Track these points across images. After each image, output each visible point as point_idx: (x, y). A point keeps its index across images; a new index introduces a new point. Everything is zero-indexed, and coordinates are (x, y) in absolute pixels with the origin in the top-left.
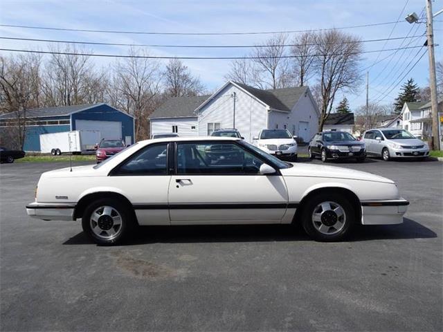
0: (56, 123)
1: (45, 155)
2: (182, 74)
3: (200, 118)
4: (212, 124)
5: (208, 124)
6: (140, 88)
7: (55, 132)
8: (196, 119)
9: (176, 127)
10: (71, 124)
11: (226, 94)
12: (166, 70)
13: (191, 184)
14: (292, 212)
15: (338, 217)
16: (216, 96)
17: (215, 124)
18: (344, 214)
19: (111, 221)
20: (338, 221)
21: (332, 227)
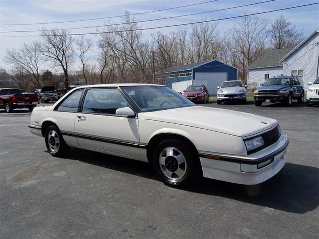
0: (184, 75)
2: (285, 29)
3: (285, 66)
4: (296, 71)
5: (292, 71)
6: (250, 45)
7: (182, 81)
8: (281, 67)
9: (268, 75)
10: (192, 76)
11: (311, 43)
12: (271, 28)
13: (85, 120)
14: (144, 152)
15: (179, 164)
16: (301, 46)
17: (298, 71)
18: (185, 162)
19: (54, 141)
20: (179, 168)
21: (175, 173)
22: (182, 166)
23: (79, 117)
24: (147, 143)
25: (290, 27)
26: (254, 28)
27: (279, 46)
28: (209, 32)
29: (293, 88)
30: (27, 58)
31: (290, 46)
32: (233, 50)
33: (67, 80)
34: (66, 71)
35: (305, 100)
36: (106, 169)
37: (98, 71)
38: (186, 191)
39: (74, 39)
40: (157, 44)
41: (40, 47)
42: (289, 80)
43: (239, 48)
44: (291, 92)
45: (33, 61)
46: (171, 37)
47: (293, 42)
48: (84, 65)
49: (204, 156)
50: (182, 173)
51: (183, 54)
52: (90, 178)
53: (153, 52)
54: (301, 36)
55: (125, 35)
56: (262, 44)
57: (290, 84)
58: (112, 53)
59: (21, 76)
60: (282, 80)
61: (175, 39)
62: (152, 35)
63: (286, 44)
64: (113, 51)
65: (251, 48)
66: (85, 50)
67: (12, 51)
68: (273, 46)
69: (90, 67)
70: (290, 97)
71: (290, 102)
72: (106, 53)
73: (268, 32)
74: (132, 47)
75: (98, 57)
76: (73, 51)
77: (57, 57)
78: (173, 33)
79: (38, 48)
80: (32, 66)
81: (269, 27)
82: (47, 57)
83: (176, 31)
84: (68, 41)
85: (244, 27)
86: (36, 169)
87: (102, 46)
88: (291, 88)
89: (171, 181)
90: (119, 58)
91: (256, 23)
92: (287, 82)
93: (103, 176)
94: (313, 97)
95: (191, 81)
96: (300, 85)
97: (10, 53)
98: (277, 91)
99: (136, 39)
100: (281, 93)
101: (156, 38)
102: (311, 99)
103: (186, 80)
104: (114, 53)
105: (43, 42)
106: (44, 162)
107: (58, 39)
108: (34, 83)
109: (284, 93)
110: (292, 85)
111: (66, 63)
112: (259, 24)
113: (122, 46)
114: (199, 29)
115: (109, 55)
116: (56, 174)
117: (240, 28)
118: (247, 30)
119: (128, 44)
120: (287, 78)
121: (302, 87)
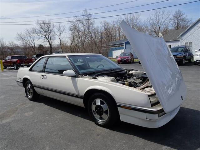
0: (120, 46)
1: (114, 59)
2: (181, 18)
3: (181, 41)
5: (185, 43)
6: (159, 28)
7: (118, 50)
8: (179, 41)
9: (171, 45)
10: (124, 46)
12: (172, 17)
13: (46, 78)
14: (81, 101)
15: (104, 110)
16: (191, 28)
17: (189, 43)
18: (108, 109)
19: (30, 90)
20: (104, 113)
21: (101, 117)
22: (106, 112)
23: (43, 76)
24: (83, 95)
25: (184, 16)
26: (162, 17)
27: (177, 28)
28: (135, 20)
29: (186, 54)
30: (28, 37)
31: (184, 27)
32: (150, 31)
33: (51, 50)
34: (50, 45)
35: (193, 61)
36: (59, 110)
37: (69, 44)
38: (109, 130)
39: (55, 26)
40: (103, 28)
41: (36, 31)
42: (183, 49)
43: (153, 30)
44: (184, 56)
45: (32, 39)
46: (112, 23)
47: (186, 25)
48: (61, 41)
49: (120, 106)
50: (106, 117)
51: (119, 33)
52: (47, 118)
53: (101, 33)
54: (191, 22)
55: (85, 23)
56: (167, 26)
57: (184, 52)
58: (77, 34)
59: (25, 48)
60: (179, 49)
61: (114, 25)
62: (101, 23)
63: (182, 26)
64: (78, 33)
65: (160, 29)
66: (61, 32)
67: (20, 33)
68: (173, 28)
69: (64, 42)
70: (184, 59)
71: (184, 63)
72: (74, 33)
73: (171, 19)
74: (89, 30)
75: (69, 36)
76: (54, 33)
77: (46, 36)
78: (114, 21)
79: (34, 31)
80: (31, 42)
81: (171, 17)
82: (40, 37)
83: (115, 20)
84: (51, 27)
85: (156, 17)
86: (16, 109)
87: (71, 30)
88: (185, 53)
89: (99, 122)
90: (81, 37)
91: (163, 14)
92: (182, 50)
93: (56, 116)
94: (198, 60)
95: (124, 50)
96: (190, 52)
97: (18, 35)
98: (176, 56)
99: (91, 25)
100: (178, 57)
101: (103, 25)
102: (197, 61)
103: (121, 49)
104: (79, 34)
105: (37, 28)
106: (22, 104)
107: (46, 26)
108: (32, 52)
109: (180, 57)
110: (185, 52)
111: (51, 40)
112: (165, 14)
113: (83, 29)
114: (129, 19)
115: (75, 34)
116: (26, 114)
117: (154, 17)
118: (158, 19)
119: (86, 28)
120: (182, 48)
121: (191, 53)
